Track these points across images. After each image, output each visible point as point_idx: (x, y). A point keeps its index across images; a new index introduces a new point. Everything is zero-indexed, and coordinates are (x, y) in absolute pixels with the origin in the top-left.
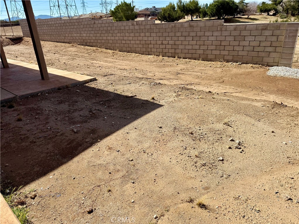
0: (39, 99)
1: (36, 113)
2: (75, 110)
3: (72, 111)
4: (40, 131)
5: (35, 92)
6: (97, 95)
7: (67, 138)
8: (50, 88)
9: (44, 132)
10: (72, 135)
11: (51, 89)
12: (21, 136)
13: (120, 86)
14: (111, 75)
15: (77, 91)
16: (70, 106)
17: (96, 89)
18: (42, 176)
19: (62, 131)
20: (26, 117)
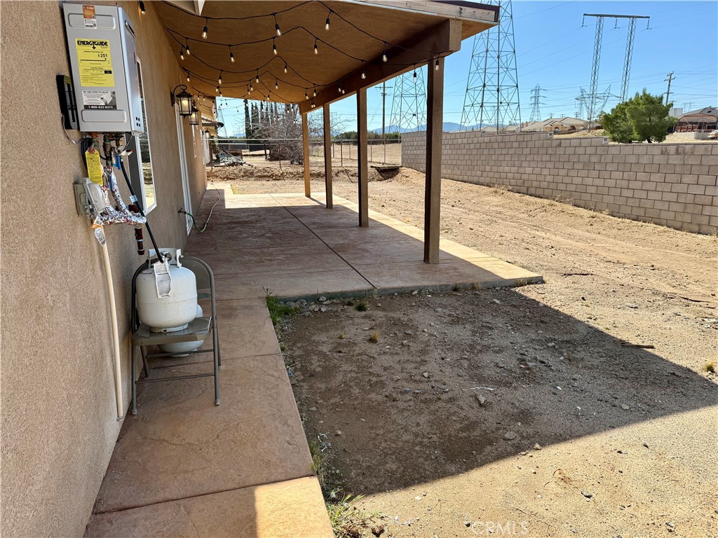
0: (414, 304)
1: (405, 333)
2: (486, 348)
3: (478, 347)
4: (408, 376)
5: (408, 288)
6: (542, 322)
7: (463, 414)
8: (437, 284)
9: (415, 381)
10: (473, 408)
11: (440, 286)
12: (371, 378)
13: (606, 309)
14: (583, 275)
15: (495, 303)
16: (474, 335)
17: (541, 305)
18: (399, 488)
19: (452, 390)
20: (385, 337)
